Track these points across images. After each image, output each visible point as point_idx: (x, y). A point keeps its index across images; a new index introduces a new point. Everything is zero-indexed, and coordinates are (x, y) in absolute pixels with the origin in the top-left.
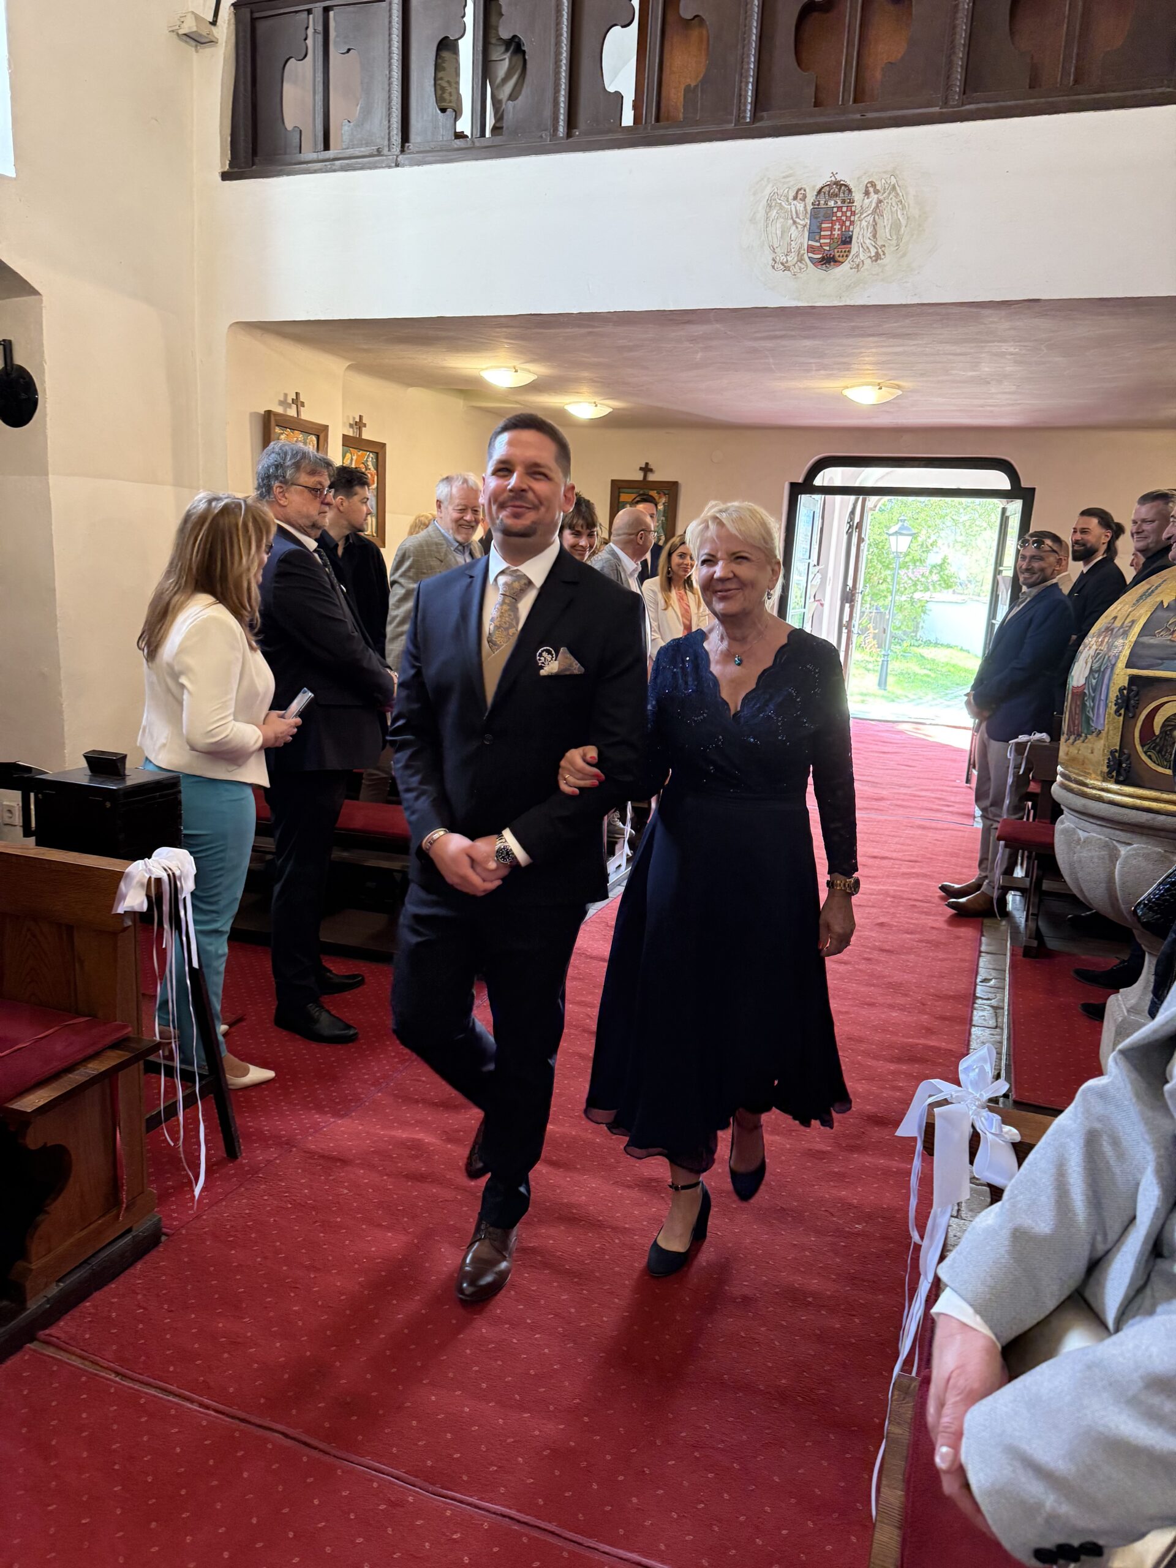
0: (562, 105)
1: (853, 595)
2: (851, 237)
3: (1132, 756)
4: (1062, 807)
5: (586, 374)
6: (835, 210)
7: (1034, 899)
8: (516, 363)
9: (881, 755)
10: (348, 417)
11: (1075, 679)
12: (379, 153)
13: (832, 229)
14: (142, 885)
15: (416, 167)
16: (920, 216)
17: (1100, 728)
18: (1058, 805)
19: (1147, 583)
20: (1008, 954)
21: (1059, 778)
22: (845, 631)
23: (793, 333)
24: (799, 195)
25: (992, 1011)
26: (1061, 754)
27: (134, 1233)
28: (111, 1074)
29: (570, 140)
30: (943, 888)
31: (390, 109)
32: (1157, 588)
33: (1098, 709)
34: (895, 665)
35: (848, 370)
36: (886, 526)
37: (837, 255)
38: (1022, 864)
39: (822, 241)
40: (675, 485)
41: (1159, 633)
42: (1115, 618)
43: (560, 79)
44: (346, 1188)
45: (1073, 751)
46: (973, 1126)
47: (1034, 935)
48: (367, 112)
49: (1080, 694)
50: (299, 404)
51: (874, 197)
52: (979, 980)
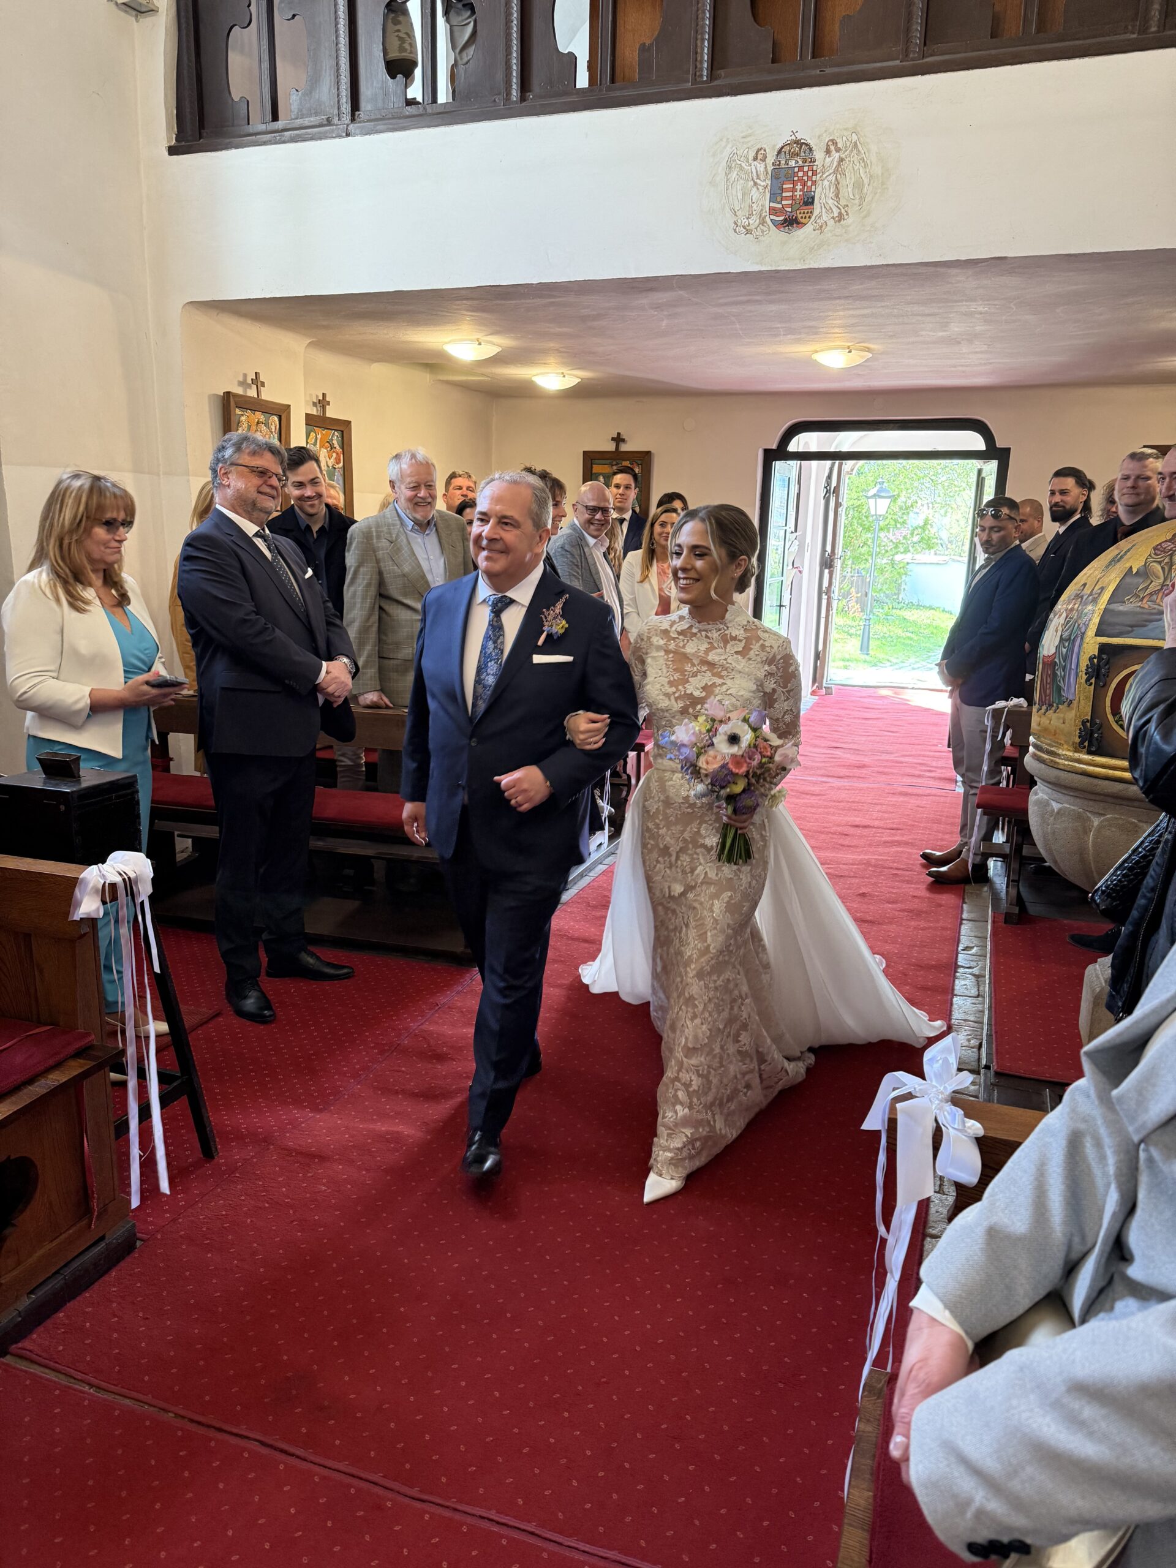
0: (515, 67)
1: (832, 561)
2: (813, 198)
3: (1103, 726)
4: (1036, 778)
5: (552, 345)
6: (796, 170)
7: (1015, 865)
8: (479, 336)
9: (864, 721)
10: (311, 395)
11: (1046, 647)
12: (329, 122)
13: (793, 190)
14: (97, 891)
15: (368, 136)
16: (882, 174)
17: (1071, 698)
18: (1032, 777)
19: (1117, 548)
20: (990, 921)
21: (1031, 749)
22: (824, 597)
23: (758, 298)
24: (759, 155)
25: (973, 979)
26: (1034, 725)
27: (107, 1241)
28: (76, 1083)
29: (523, 104)
30: (925, 856)
31: (338, 76)
32: (1126, 553)
33: (1069, 678)
34: (877, 629)
35: (816, 333)
36: (864, 490)
37: (799, 216)
38: (1003, 829)
39: (784, 202)
40: (648, 454)
41: (1129, 599)
42: (1085, 585)
43: (511, 41)
44: (324, 1185)
45: (1045, 721)
46: (936, 1120)
47: (1015, 901)
48: (314, 81)
49: (1051, 664)
50: (259, 384)
51: (836, 156)
52: (960, 948)
